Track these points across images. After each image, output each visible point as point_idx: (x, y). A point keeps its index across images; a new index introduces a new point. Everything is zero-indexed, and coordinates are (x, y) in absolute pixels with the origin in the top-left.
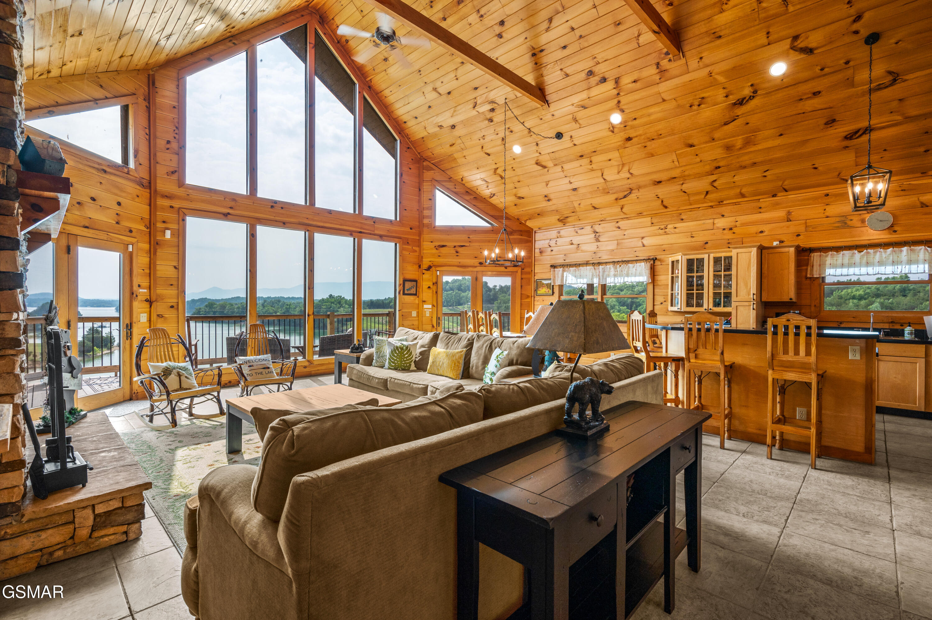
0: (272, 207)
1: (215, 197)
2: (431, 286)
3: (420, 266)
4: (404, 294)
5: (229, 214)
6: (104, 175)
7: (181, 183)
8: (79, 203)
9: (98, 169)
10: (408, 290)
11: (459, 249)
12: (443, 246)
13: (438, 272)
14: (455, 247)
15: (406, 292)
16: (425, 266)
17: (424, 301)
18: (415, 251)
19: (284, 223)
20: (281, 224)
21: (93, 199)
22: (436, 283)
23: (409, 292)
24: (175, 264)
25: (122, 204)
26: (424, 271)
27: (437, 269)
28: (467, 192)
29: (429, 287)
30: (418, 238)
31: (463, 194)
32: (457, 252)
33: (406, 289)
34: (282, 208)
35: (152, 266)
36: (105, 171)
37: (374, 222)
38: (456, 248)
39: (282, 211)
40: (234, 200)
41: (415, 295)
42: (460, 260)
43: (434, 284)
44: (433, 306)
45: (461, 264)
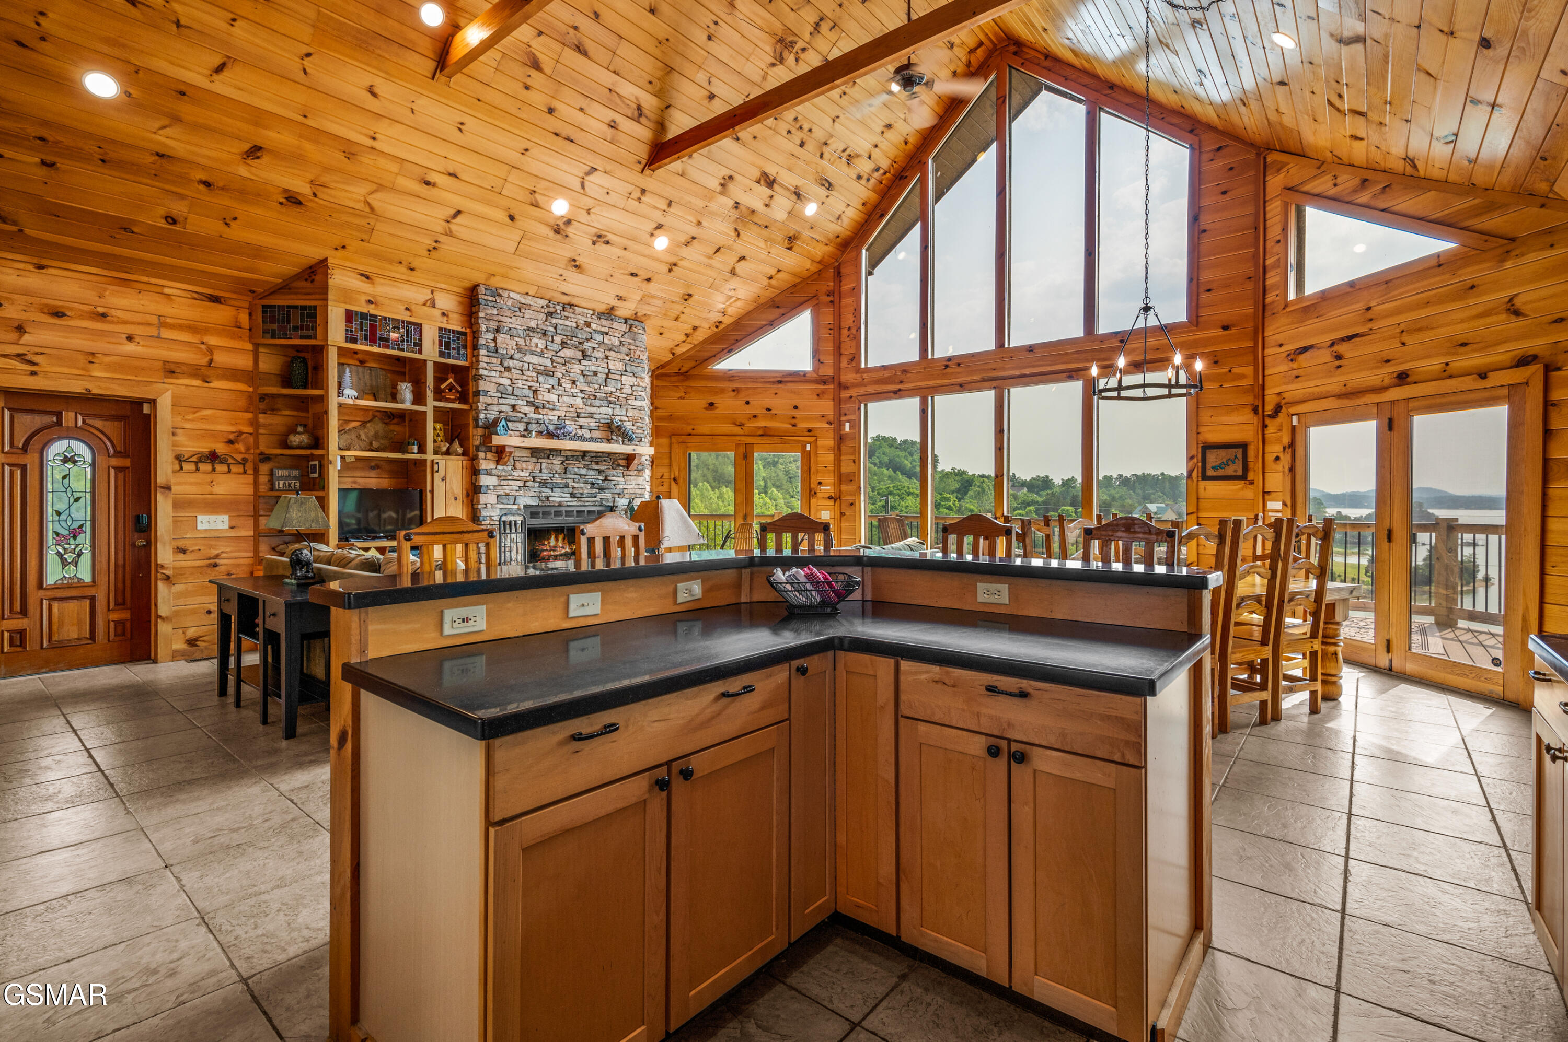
0: (947, 366)
1: (887, 374)
2: (1281, 455)
3: (1255, 410)
4: (1205, 477)
5: (900, 390)
6: (780, 386)
7: (858, 370)
8: (755, 416)
9: (773, 382)
10: (1214, 468)
11: (1342, 348)
12: (1305, 349)
13: (1295, 419)
14: (1332, 344)
15: (1210, 473)
16: (1269, 409)
17: (1269, 493)
18: (1242, 376)
19: (961, 386)
20: (958, 388)
21: (768, 410)
22: (1292, 445)
23: (1220, 472)
24: (852, 457)
25: (800, 407)
26: (1268, 421)
27: (1293, 410)
28: (1365, 180)
29: (1277, 458)
30: (1250, 344)
31: (1355, 191)
32: (1339, 357)
33: (1209, 466)
34: (959, 364)
35: (838, 461)
36: (780, 382)
37: (1122, 341)
38: (1336, 348)
39: (959, 370)
40: (905, 371)
41: (1244, 477)
42: (1344, 378)
43: (1284, 448)
44: (1285, 504)
45: (1349, 389)
